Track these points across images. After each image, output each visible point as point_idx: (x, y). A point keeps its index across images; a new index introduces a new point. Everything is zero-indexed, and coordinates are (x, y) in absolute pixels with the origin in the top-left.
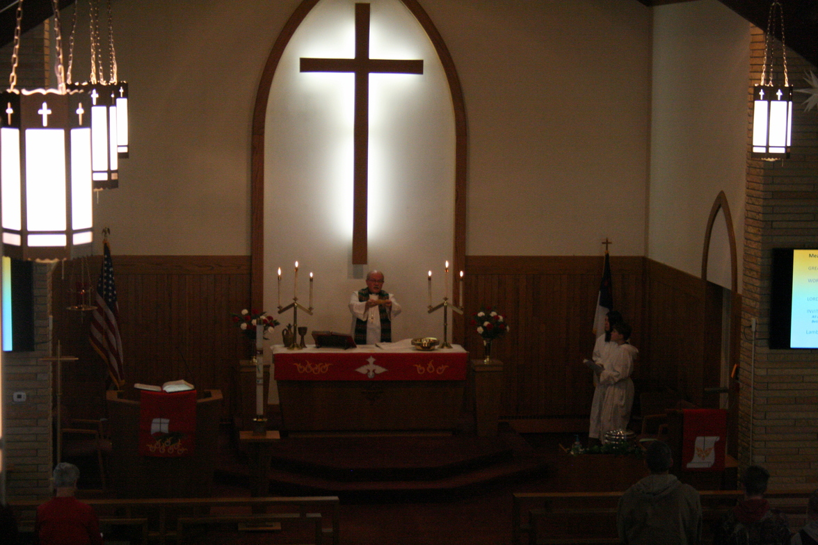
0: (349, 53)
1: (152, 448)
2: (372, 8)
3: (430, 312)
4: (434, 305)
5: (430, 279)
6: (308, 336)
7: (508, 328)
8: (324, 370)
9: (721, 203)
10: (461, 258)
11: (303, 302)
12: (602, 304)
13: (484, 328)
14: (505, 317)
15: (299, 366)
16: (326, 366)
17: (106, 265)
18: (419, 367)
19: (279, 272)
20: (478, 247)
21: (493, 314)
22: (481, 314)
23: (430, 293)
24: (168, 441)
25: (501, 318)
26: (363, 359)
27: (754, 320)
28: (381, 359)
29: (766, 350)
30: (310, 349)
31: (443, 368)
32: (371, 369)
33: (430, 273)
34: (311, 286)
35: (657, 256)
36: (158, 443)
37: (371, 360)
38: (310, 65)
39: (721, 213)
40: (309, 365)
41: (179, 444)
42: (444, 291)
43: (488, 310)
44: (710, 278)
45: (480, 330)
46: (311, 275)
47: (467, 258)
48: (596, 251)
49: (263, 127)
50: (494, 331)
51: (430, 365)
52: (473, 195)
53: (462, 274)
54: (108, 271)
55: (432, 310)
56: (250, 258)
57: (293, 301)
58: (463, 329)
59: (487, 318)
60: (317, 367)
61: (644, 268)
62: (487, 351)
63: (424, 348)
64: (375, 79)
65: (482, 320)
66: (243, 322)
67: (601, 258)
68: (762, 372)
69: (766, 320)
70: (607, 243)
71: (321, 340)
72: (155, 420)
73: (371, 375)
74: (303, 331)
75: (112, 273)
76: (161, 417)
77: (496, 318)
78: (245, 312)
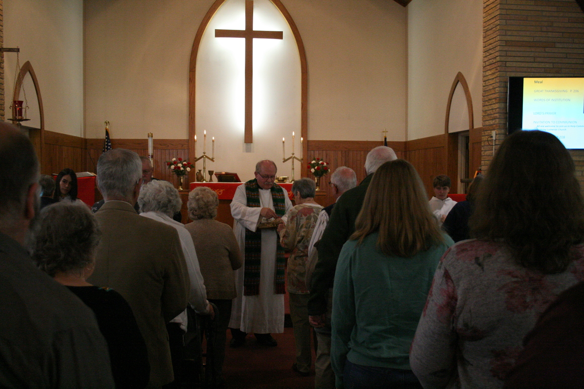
0: (242, 27)
2: (254, 3)
3: (284, 162)
4: (286, 158)
5: (284, 142)
6: (214, 176)
7: (329, 170)
8: (220, 193)
9: (460, 79)
10: (305, 141)
13: (315, 169)
14: (327, 164)
16: (221, 191)
17: (107, 142)
19: (195, 138)
20: (315, 135)
21: (321, 162)
22: (313, 162)
23: (284, 150)
25: (325, 164)
27: (494, 133)
30: (214, 181)
33: (284, 139)
34: (213, 145)
35: (413, 136)
38: (220, 33)
39: (459, 86)
42: (292, 149)
43: (317, 160)
44: (451, 131)
45: (313, 170)
46: (214, 138)
47: (308, 142)
49: (195, 68)
50: (321, 172)
52: (311, 107)
53: (302, 139)
54: (107, 145)
55: (285, 161)
56: (188, 141)
57: (203, 154)
59: (317, 164)
61: (406, 147)
63: (280, 181)
64: (256, 42)
65: (313, 166)
66: (173, 164)
70: (386, 131)
71: (221, 177)
74: (211, 173)
75: (110, 146)
77: (322, 164)
78: (174, 159)
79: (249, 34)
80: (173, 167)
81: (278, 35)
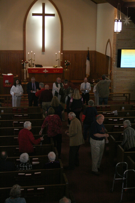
0: (41, 12)
1: (5, 85)
2: (45, 4)
6: (34, 65)
7: (70, 64)
9: (109, 41)
10: (62, 51)
11: (33, 59)
12: (87, 59)
14: (70, 62)
15: (32, 71)
16: (37, 71)
18: (54, 71)
19: (29, 53)
20: (65, 49)
21: (68, 61)
22: (65, 61)
23: (56, 57)
24: (8, 84)
25: (69, 62)
26: (44, 69)
27: (114, 62)
28: (47, 69)
29: (116, 68)
30: (35, 67)
31: (59, 71)
32: (46, 71)
33: (56, 54)
34: (34, 56)
35: (98, 51)
36: (7, 85)
37: (46, 69)
38: (34, 15)
39: (109, 43)
40: (34, 70)
41: (10, 85)
42: (59, 57)
43: (67, 60)
44: (107, 55)
45: (65, 64)
46: (34, 54)
47: (63, 51)
48: (86, 50)
49: (25, 26)
50: (68, 64)
51: (56, 70)
52: (64, 39)
53: (62, 54)
55: (57, 60)
56: (23, 51)
57: (31, 59)
58: (62, 64)
59: (67, 62)
60: (36, 71)
61: (95, 53)
62: (67, 68)
63: (55, 67)
64: (46, 17)
65: (66, 62)
67: (87, 51)
68: (115, 72)
69: (116, 62)
70: (88, 48)
71: (37, 66)
72: (6, 80)
73: (45, 72)
74: (33, 64)
76: (7, 80)
77: (68, 62)
78: (22, 61)
79: (44, 15)
80: (22, 63)
81: (53, 15)
